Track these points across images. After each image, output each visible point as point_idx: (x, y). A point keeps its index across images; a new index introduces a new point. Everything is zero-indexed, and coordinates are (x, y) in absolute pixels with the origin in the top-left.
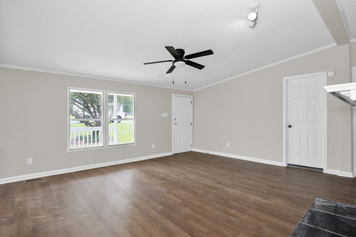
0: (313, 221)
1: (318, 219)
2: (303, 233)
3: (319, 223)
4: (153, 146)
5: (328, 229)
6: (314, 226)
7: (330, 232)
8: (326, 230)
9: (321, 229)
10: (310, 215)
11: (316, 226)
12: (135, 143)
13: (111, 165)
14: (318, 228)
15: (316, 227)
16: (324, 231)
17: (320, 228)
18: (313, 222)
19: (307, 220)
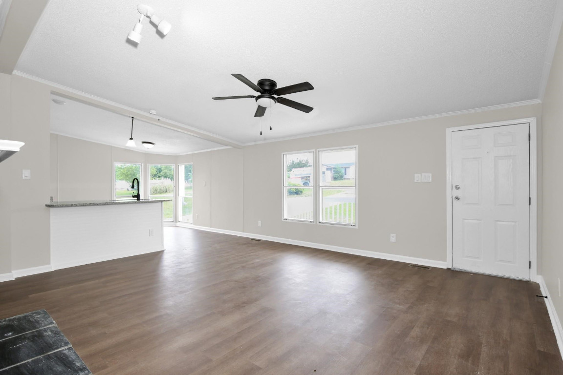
0: (58, 358)
1: (57, 365)
2: (51, 340)
3: (48, 361)
4: (393, 238)
5: (29, 364)
6: (49, 353)
7: (24, 362)
8: (30, 360)
9: (38, 357)
10: (74, 364)
11: (46, 356)
12: (357, 226)
13: (327, 249)
14: (42, 356)
15: (46, 354)
16: (32, 358)
17: (41, 357)
18: (56, 357)
19: (67, 354)
